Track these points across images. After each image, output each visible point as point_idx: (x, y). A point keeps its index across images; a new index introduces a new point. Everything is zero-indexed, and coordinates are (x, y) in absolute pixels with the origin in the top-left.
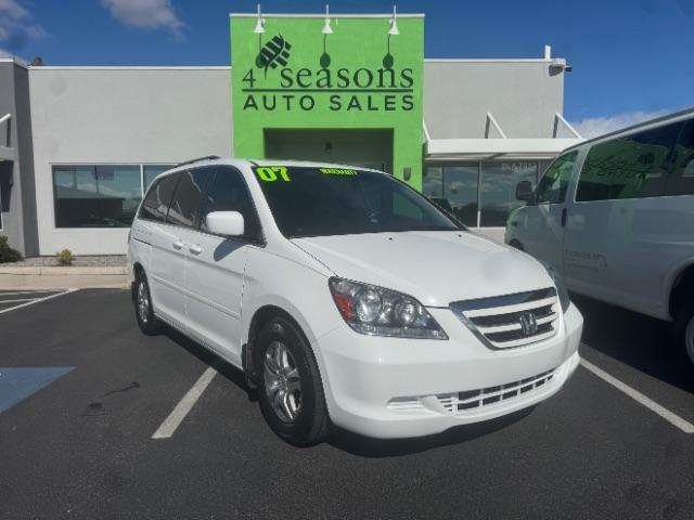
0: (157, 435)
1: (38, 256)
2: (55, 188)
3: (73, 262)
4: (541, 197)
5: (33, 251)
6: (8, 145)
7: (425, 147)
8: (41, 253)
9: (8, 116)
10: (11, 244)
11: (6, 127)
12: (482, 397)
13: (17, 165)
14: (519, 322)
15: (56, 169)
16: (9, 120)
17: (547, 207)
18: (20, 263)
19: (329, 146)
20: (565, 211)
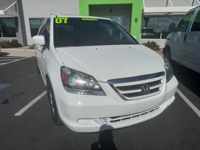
0: (16, 115)
1: (27, 46)
2: (30, 25)
3: (34, 48)
4: (179, 29)
5: (26, 44)
6: (16, 12)
7: (143, 10)
8: (28, 45)
9: (15, 2)
10: (19, 42)
11: (15, 6)
12: (121, 118)
13: (19, 18)
14: (141, 88)
15: (30, 19)
16: (16, 4)
17: (180, 33)
18: (21, 48)
19: (111, 10)
20: (186, 35)
